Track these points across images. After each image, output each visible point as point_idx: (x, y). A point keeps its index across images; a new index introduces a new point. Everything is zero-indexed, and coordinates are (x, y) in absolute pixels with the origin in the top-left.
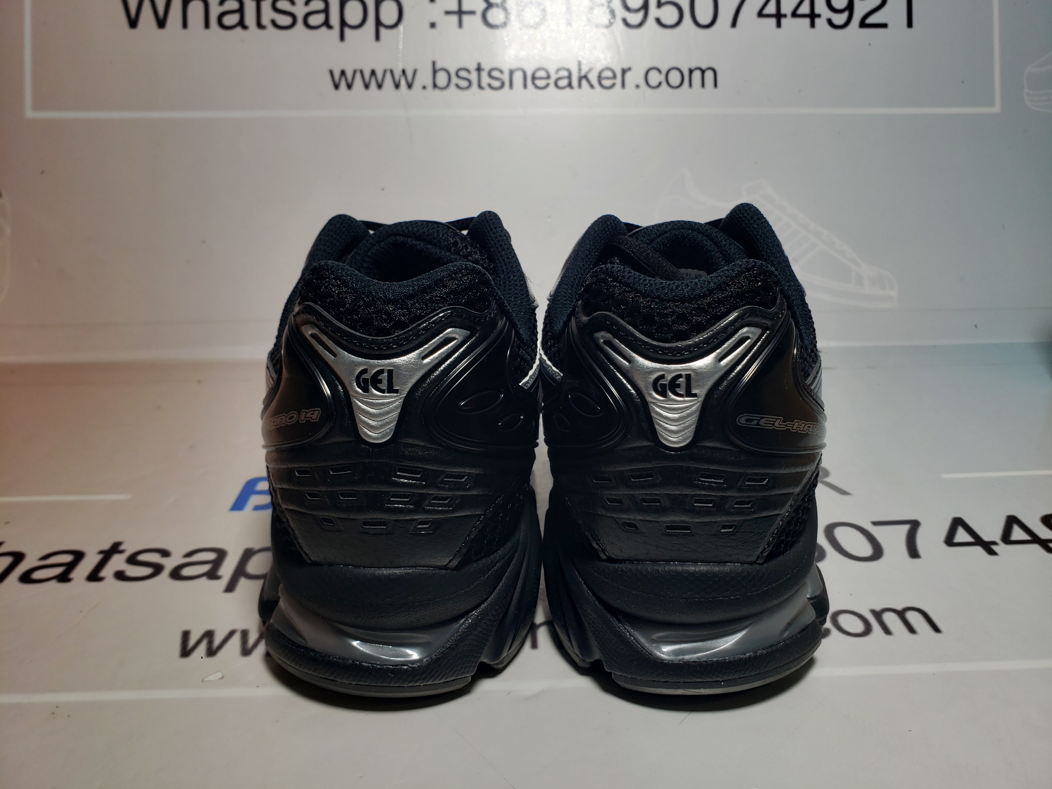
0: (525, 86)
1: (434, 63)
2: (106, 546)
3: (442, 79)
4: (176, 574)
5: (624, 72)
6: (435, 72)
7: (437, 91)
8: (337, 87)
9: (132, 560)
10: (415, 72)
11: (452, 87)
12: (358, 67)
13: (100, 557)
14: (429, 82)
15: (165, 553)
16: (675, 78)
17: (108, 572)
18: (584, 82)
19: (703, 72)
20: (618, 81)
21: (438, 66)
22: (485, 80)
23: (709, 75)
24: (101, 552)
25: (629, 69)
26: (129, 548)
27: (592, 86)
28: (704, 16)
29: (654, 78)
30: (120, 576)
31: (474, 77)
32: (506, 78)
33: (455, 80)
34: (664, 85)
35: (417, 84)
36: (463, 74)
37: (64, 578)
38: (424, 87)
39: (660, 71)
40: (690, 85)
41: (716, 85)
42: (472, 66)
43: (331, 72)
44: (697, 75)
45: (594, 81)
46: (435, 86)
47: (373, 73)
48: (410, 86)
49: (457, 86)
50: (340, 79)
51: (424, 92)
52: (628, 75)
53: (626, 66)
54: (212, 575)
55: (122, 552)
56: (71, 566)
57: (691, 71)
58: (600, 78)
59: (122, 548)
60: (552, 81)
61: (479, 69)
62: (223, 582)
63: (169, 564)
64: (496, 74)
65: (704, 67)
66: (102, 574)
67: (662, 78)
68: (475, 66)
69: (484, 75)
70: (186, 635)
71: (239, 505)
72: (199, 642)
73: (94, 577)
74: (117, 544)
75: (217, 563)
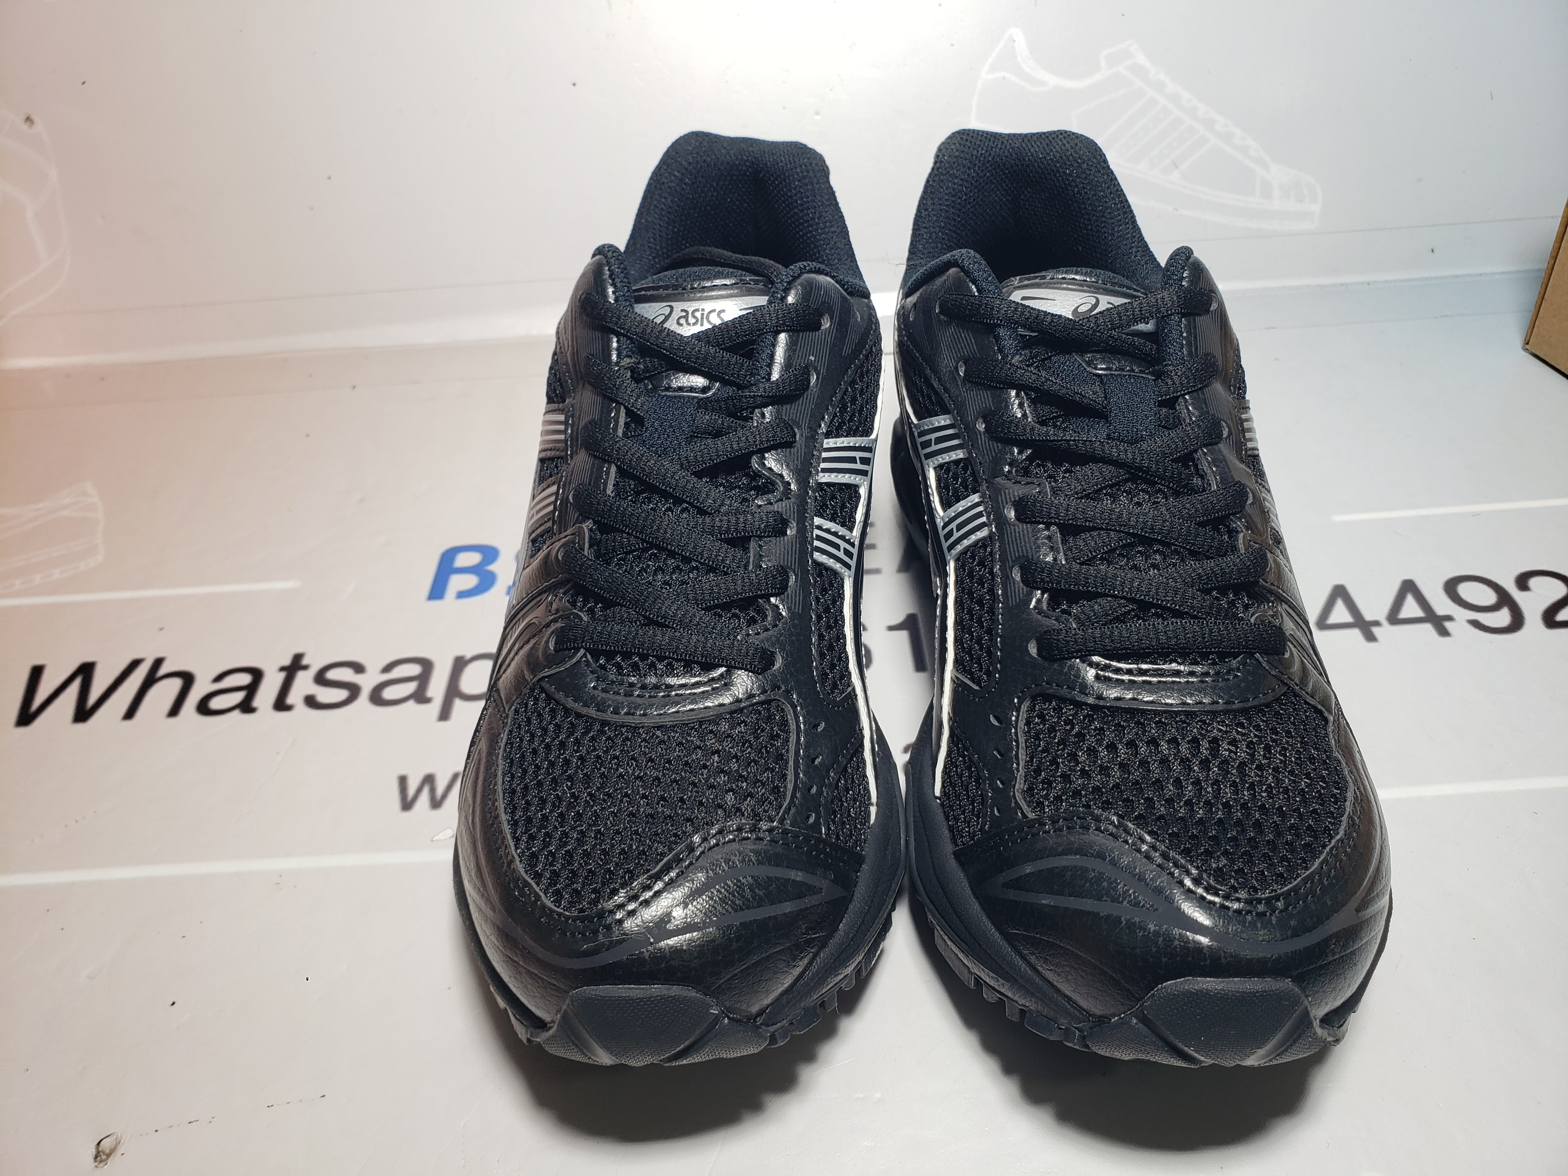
2: (287, 662)
4: (377, 699)
9: (322, 680)
13: (282, 675)
15: (358, 668)
17: (295, 697)
24: (282, 669)
26: (315, 662)
30: (311, 702)
37: (246, 707)
54: (420, 697)
55: (306, 668)
56: (251, 689)
59: (305, 662)
62: (436, 707)
63: (367, 682)
66: (290, 701)
70: (403, 781)
71: (437, 591)
72: (419, 791)
73: (281, 705)
74: (298, 657)
75: (423, 679)
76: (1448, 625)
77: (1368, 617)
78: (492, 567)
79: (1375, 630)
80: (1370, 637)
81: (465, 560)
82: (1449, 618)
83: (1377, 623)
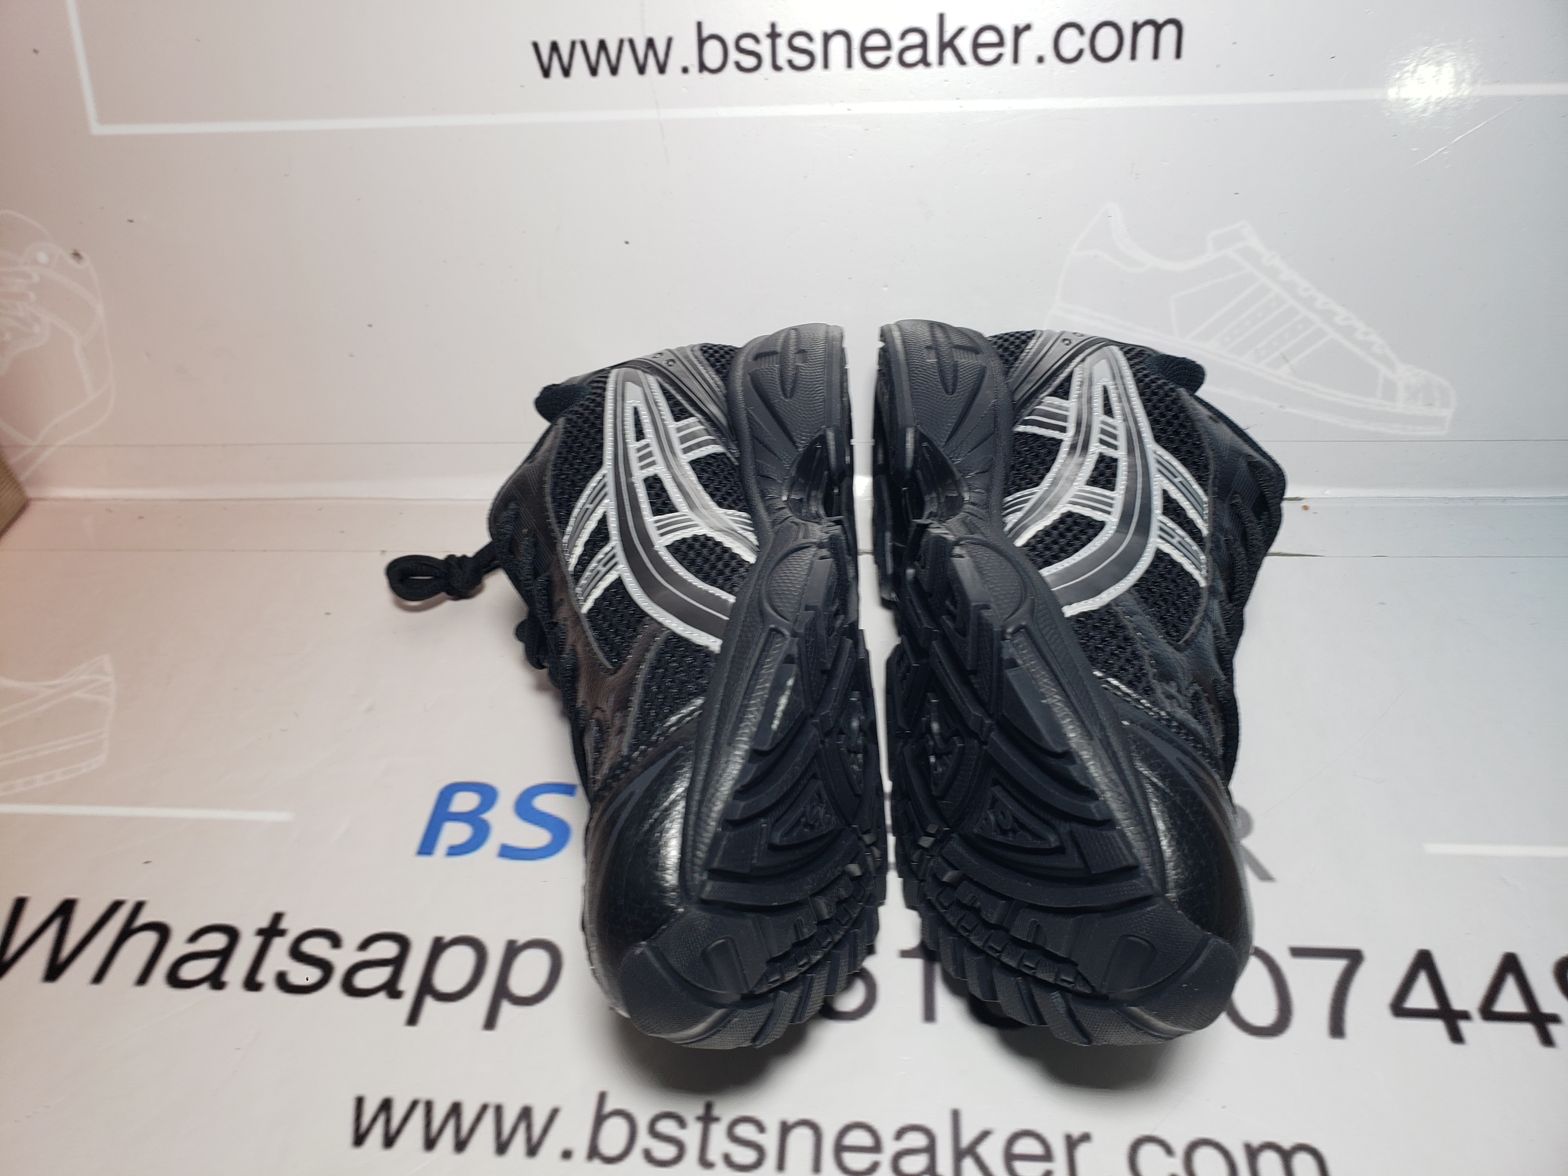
0: (849, 65)
1: (699, 25)
2: (265, 923)
3: (713, 52)
4: (349, 988)
5: (1018, 32)
6: (701, 42)
7: (706, 74)
8: (546, 73)
9: (297, 954)
10: (670, 41)
11: (731, 66)
12: (578, 37)
13: (259, 940)
14: (693, 63)
15: (336, 941)
16: (1107, 42)
17: (266, 975)
18: (949, 53)
19: (1158, 28)
20: (1008, 50)
21: (706, 33)
22: (784, 53)
23: (1169, 32)
24: (259, 932)
25: (1028, 27)
26: (294, 926)
27: (962, 62)
29: (1071, 43)
30: (283, 982)
31: (764, 48)
32: (817, 48)
33: (734, 55)
34: (1087, 55)
35: (674, 66)
36: (747, 44)
37: (216, 981)
38: (685, 70)
39: (1081, 31)
40: (1133, 57)
41: (1178, 55)
42: (762, 31)
43: (536, 46)
44: (1147, 33)
45: (966, 52)
46: (703, 67)
47: (602, 45)
48: (662, 69)
49: (738, 66)
50: (550, 58)
51: (685, 77)
52: (1025, 38)
53: (1022, 25)
54: (392, 989)
55: (282, 933)
56: (225, 955)
57: (1137, 28)
58: (976, 45)
59: (283, 925)
60: (894, 53)
61: (774, 35)
62: (405, 1004)
63: (342, 961)
64: (800, 42)
65: (1160, 20)
66: (261, 976)
67: (1084, 42)
68: (768, 30)
69: (782, 43)
70: (360, 1102)
71: (427, 847)
72: (374, 1120)
73: (252, 984)
74: (278, 917)
75: (398, 964)
76: (1553, 1029)
77: (1457, 1004)
78: (487, 816)
79: (1463, 1025)
80: (1456, 1037)
81: (464, 802)
82: (1555, 1019)
83: (1465, 1016)
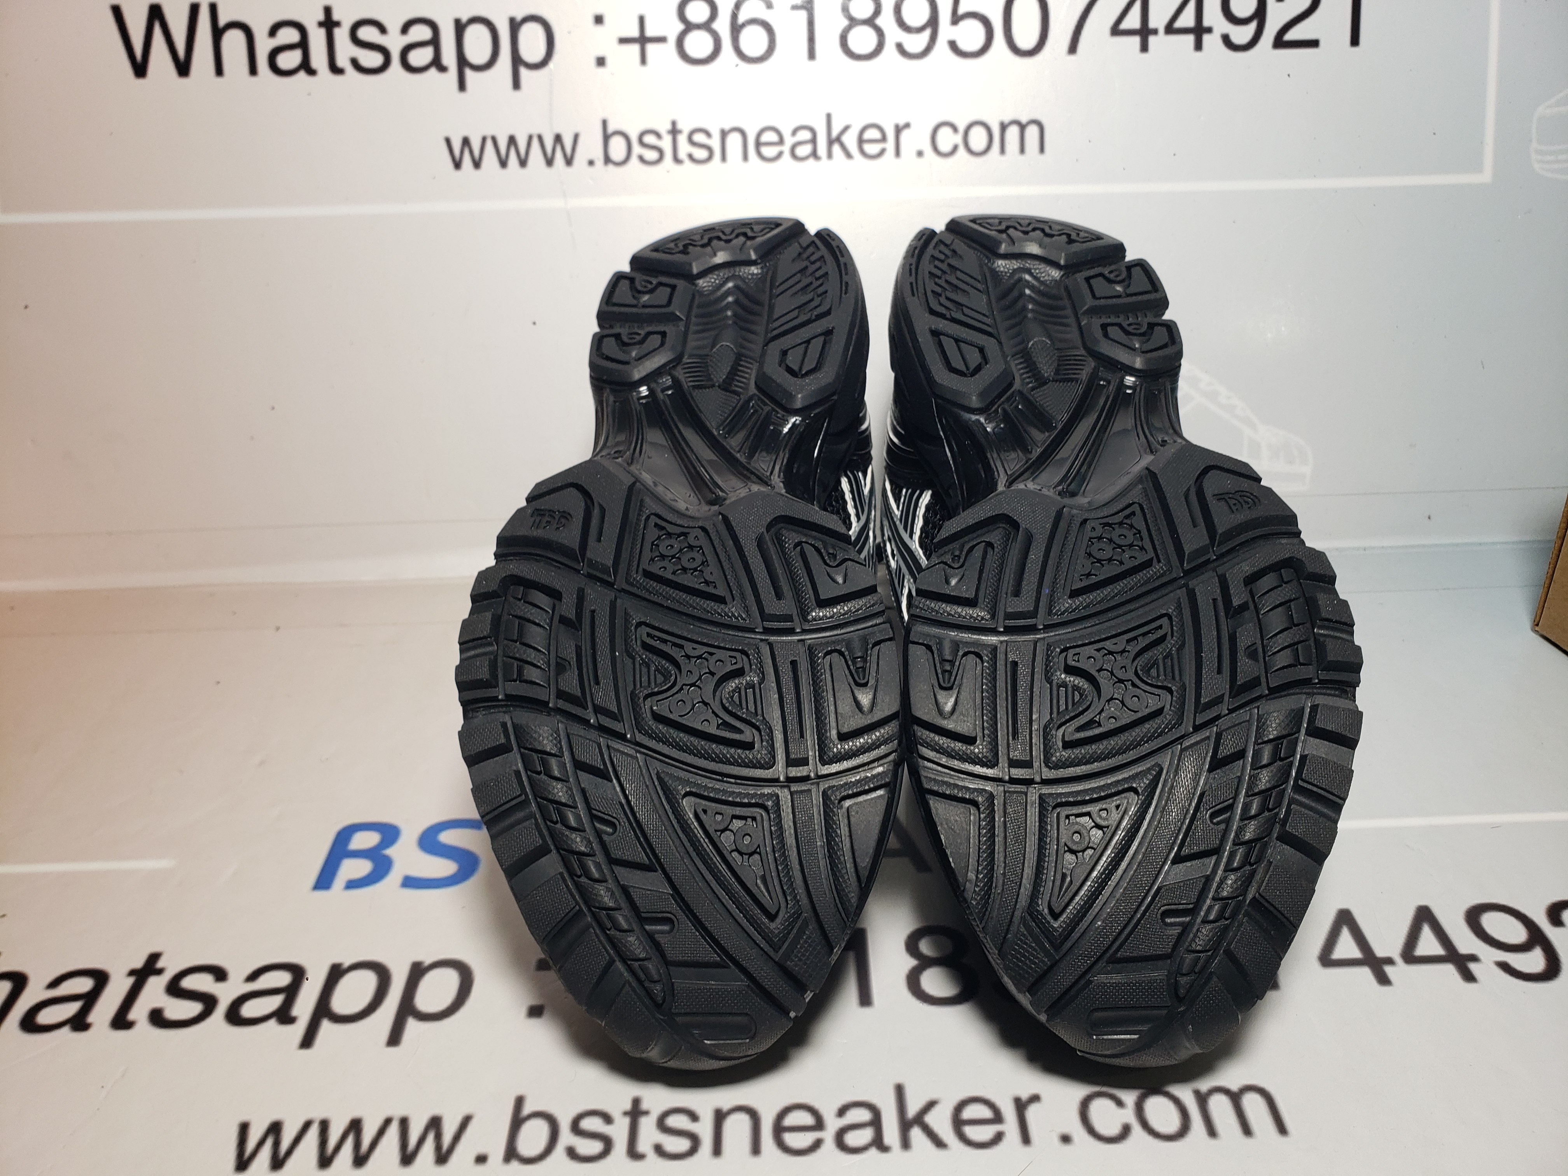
0: (745, 157)
1: (604, 123)
2: (139, 963)
3: (617, 148)
4: (234, 1017)
5: (898, 130)
6: (606, 138)
7: (611, 167)
8: (457, 165)
9: (174, 989)
10: (576, 137)
11: (634, 159)
12: (489, 133)
13: (131, 980)
14: (598, 154)
15: (220, 974)
16: (978, 139)
17: (139, 1012)
18: (836, 148)
19: (1022, 127)
20: (890, 145)
21: (611, 129)
22: (684, 148)
23: (1032, 132)
24: (132, 973)
25: (907, 125)
26: (171, 965)
27: (849, 155)
28: (1026, 37)
29: (946, 139)
30: (157, 1018)
31: (666, 143)
32: (715, 143)
33: (637, 149)
34: (962, 150)
35: (580, 159)
36: (650, 139)
37: (79, 1023)
38: (591, 163)
39: (955, 129)
40: (1003, 151)
41: (1042, 149)
42: (664, 127)
43: (448, 141)
44: (1013, 132)
45: (852, 146)
46: (607, 160)
47: (512, 140)
48: (569, 162)
49: (641, 159)
50: (462, 152)
51: (591, 169)
52: (905, 135)
53: (901, 123)
54: (284, 1016)
55: (160, 972)
56: (90, 999)
57: (1004, 127)
58: (861, 141)
59: (160, 964)
60: (786, 148)
61: (674, 131)
62: (298, 1029)
63: (226, 993)
64: (699, 138)
65: (1024, 120)
66: (132, 1016)
67: (958, 139)
68: (669, 127)
69: (682, 139)
70: (244, 1129)
71: (324, 881)
72: (261, 1143)
73: (121, 1021)
74: (154, 957)
75: (291, 992)
76: (1473, 967)
78: (389, 852)
79: (1388, 970)
80: (1383, 980)
81: (364, 840)
82: (1474, 958)
83: (1390, 961)
